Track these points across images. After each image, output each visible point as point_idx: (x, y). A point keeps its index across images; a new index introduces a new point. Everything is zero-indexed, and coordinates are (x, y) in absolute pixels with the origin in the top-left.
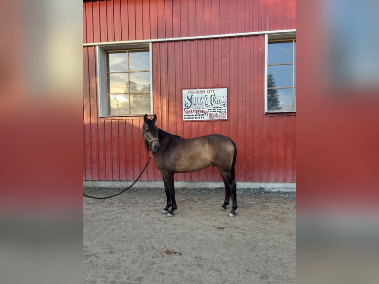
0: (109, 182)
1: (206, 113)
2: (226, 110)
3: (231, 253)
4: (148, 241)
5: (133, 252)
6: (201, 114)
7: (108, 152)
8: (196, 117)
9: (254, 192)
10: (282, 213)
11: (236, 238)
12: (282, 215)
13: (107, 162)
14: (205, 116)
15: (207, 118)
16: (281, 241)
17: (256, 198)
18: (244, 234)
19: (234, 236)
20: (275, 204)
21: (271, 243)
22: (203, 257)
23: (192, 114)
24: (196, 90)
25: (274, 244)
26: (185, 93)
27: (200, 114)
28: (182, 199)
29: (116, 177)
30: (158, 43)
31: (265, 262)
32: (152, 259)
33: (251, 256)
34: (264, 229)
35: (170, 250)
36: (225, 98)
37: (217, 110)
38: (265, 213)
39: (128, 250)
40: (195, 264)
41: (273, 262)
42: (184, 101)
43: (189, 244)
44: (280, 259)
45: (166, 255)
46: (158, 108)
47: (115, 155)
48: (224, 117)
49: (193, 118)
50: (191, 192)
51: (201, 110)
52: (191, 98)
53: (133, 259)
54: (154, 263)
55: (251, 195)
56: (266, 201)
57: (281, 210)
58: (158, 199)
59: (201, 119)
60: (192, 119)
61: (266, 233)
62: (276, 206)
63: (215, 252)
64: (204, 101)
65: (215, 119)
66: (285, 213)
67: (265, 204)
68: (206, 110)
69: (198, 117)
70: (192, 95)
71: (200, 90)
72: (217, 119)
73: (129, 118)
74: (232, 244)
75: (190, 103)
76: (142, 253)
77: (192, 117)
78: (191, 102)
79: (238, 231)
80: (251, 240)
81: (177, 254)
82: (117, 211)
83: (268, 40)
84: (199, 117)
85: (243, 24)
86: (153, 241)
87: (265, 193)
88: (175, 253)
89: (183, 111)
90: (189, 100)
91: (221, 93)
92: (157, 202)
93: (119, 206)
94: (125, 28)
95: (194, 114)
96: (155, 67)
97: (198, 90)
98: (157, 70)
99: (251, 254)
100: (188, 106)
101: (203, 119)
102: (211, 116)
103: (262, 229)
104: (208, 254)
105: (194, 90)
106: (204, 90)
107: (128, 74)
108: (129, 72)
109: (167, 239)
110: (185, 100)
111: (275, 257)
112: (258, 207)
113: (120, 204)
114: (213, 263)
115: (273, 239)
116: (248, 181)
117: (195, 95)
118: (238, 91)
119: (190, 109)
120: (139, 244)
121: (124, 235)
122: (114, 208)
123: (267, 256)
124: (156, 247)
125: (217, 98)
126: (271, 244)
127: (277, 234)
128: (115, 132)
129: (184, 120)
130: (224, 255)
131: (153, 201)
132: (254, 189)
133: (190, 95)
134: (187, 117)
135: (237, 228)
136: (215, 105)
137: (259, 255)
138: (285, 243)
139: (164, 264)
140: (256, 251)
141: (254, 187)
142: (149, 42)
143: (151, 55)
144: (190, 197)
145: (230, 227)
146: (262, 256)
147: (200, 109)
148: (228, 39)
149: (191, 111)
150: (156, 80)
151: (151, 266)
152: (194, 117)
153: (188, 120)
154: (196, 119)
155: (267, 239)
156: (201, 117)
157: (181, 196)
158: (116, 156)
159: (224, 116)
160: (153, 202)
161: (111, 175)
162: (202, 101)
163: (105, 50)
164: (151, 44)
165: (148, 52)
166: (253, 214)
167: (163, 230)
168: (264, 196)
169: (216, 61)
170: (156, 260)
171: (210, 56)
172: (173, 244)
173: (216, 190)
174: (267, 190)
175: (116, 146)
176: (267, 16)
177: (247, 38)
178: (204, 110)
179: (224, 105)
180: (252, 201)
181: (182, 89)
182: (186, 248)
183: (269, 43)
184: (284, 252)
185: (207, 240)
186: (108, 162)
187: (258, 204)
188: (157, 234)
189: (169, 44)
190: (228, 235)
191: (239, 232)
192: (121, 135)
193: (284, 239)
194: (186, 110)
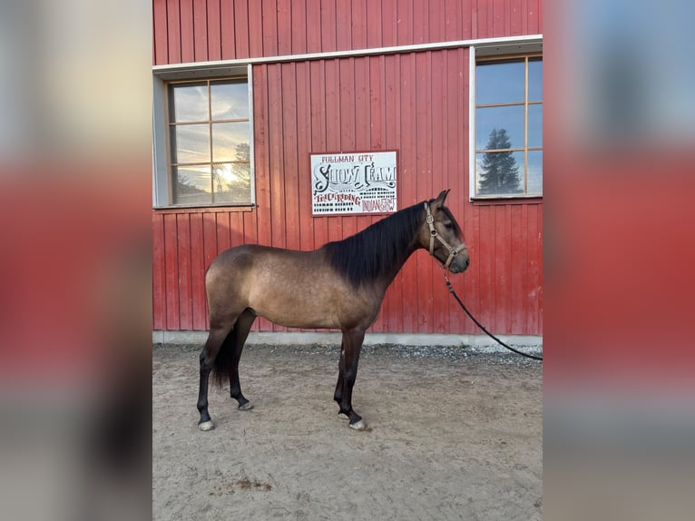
0: (173, 333)
1: (356, 200)
2: (395, 195)
3: (371, 487)
4: (212, 459)
5: (175, 481)
6: (348, 201)
7: (171, 277)
8: (338, 207)
9: (448, 353)
10: (495, 398)
11: (390, 452)
12: (495, 401)
13: (169, 294)
14: (355, 206)
15: (357, 209)
16: (480, 459)
17: (449, 366)
18: (407, 444)
19: (388, 448)
20: (484, 378)
21: (457, 465)
22: (313, 495)
23: (329, 203)
24: (337, 156)
25: (465, 465)
26: (316, 160)
27: (345, 202)
28: (307, 368)
29: (185, 324)
30: (265, 66)
31: (438, 507)
32: (207, 497)
33: (411, 492)
34: (451, 432)
35: (251, 479)
36: (392, 170)
37: (377, 195)
38: (461, 396)
39: (167, 478)
40: (292, 512)
41: (454, 507)
42: (313, 178)
43: (293, 465)
44: (470, 500)
45: (238, 490)
46: (264, 190)
47: (183, 281)
48: (392, 208)
49: (332, 210)
50: (326, 353)
51: (347, 194)
52: (328, 172)
53: (171, 497)
54: (209, 507)
55: (441, 361)
56: (468, 372)
57: (493, 392)
58: (261, 367)
59: (346, 212)
60: (329, 212)
61: (453, 442)
62: (485, 383)
63: (341, 483)
64: (353, 177)
65: (374, 211)
66: (501, 397)
67: (465, 379)
68: (357, 194)
69: (340, 207)
70: (329, 166)
71: (344, 155)
72: (378, 211)
73: (210, 210)
74: (378, 466)
75: (326, 180)
76: (192, 484)
77: (329, 207)
78: (327, 178)
79: (399, 435)
80: (418, 457)
81: (262, 488)
82: (173, 392)
83: (476, 58)
84: (343, 207)
85: (426, 27)
86: (221, 459)
87: (468, 355)
88: (258, 485)
89: (313, 197)
90: (324, 175)
91: (385, 162)
92: (256, 372)
93: (179, 381)
94: (201, 37)
95: (334, 201)
96: (259, 112)
97: (341, 155)
98: (263, 118)
99: (411, 489)
100: (321, 187)
101: (350, 212)
102: (365, 205)
103: (447, 432)
104: (324, 488)
105: (333, 156)
106: (351, 155)
107: (208, 125)
108: (211, 122)
109: (252, 454)
110: (316, 175)
111: (460, 495)
112: (450, 384)
113: (184, 378)
114: (329, 509)
115: (466, 455)
116: (437, 333)
117: (334, 166)
118: (417, 158)
119: (326, 192)
120: (192, 464)
121: (169, 443)
122: (170, 386)
123: (444, 493)
124: (224, 471)
125: (377, 171)
126: (459, 467)
127: (475, 443)
128: (183, 237)
129: (314, 213)
130: (356, 492)
131: (250, 372)
132: (449, 348)
133: (325, 165)
134: (319, 208)
135: (398, 430)
136: (374, 185)
137: (428, 492)
138: (488, 463)
139: (229, 509)
140: (424, 483)
141: (450, 344)
142: (247, 64)
143: (250, 89)
144: (322, 363)
145: (384, 426)
146: (436, 494)
147: (345, 193)
148: (398, 56)
149: (327, 197)
150: (260, 137)
151: (200, 514)
152: (334, 207)
153: (322, 213)
154: (338, 212)
155: (452, 454)
156: (346, 207)
157: (305, 361)
158: (186, 283)
159: (391, 205)
160: (248, 374)
161: (176, 318)
162: (348, 176)
163: (165, 81)
164: (250, 67)
165: (245, 84)
166: (437, 399)
167: (249, 432)
168: (466, 362)
169: (376, 99)
170: (215, 501)
171: (364, 89)
172: (262, 465)
173: (376, 349)
174: (473, 349)
175: (185, 264)
176: (474, 10)
177: (435, 54)
178: (353, 194)
179: (391, 184)
180: (441, 373)
181: (310, 154)
182: (283, 475)
183: (478, 64)
184: (482, 485)
185: (331, 455)
186: (172, 296)
187: (451, 378)
188: (235, 442)
189: (285, 66)
190: (377, 445)
191: (400, 439)
192: (195, 243)
193: (486, 454)
194: (318, 194)
